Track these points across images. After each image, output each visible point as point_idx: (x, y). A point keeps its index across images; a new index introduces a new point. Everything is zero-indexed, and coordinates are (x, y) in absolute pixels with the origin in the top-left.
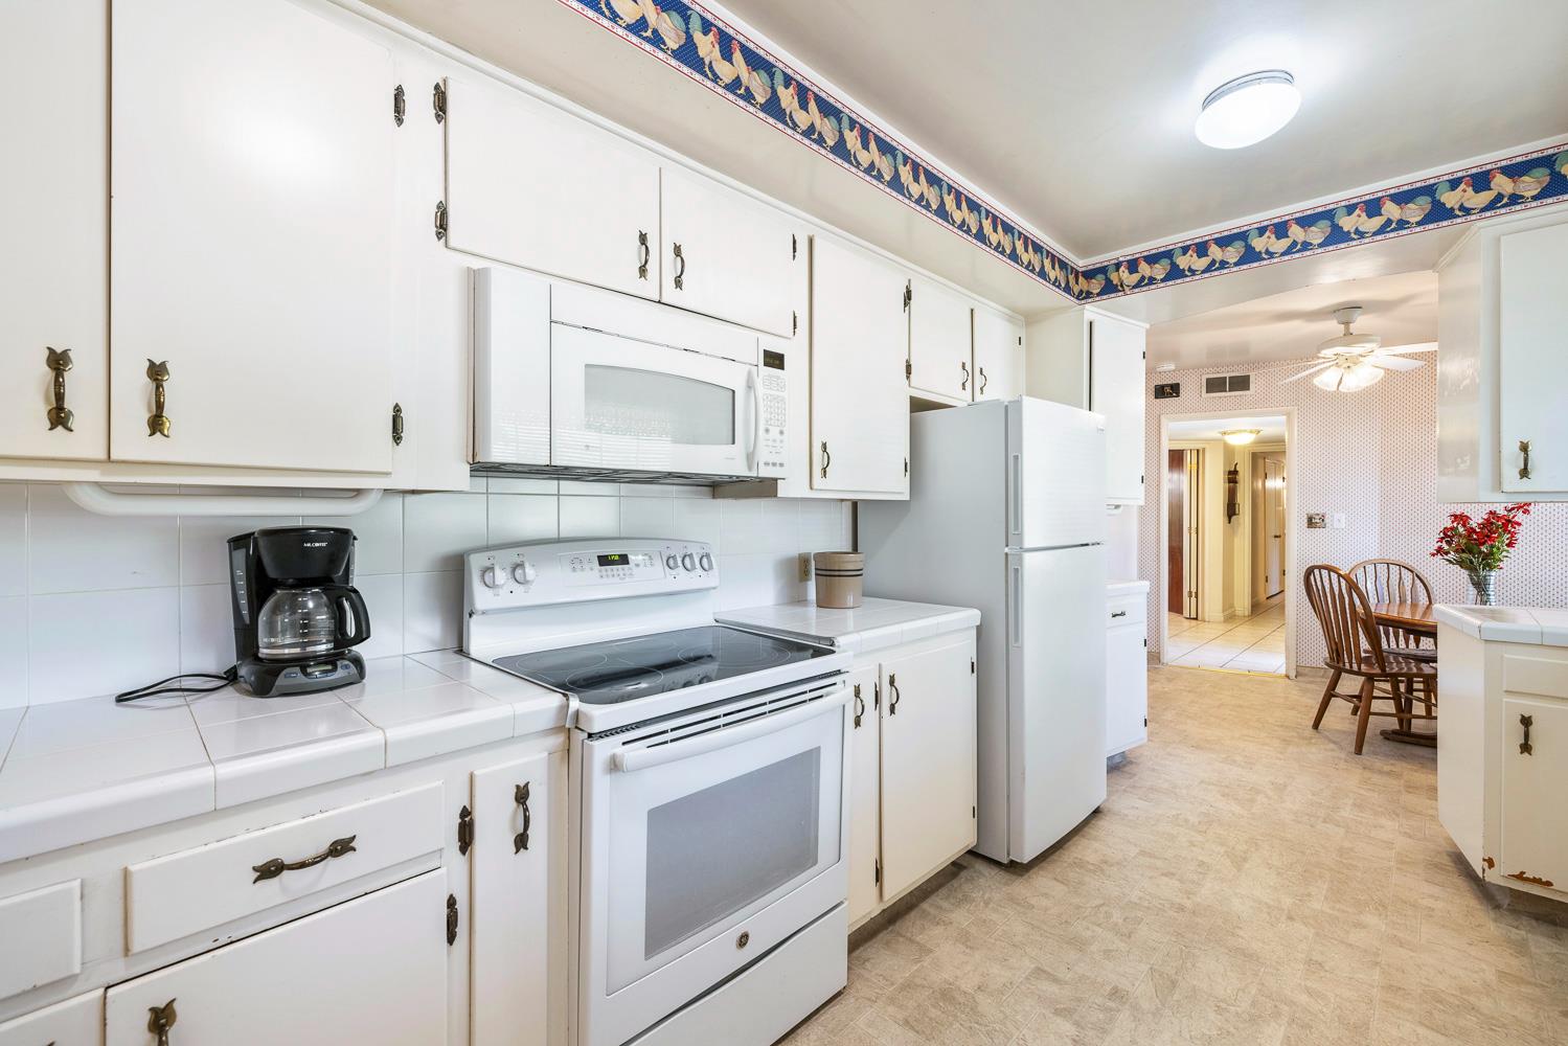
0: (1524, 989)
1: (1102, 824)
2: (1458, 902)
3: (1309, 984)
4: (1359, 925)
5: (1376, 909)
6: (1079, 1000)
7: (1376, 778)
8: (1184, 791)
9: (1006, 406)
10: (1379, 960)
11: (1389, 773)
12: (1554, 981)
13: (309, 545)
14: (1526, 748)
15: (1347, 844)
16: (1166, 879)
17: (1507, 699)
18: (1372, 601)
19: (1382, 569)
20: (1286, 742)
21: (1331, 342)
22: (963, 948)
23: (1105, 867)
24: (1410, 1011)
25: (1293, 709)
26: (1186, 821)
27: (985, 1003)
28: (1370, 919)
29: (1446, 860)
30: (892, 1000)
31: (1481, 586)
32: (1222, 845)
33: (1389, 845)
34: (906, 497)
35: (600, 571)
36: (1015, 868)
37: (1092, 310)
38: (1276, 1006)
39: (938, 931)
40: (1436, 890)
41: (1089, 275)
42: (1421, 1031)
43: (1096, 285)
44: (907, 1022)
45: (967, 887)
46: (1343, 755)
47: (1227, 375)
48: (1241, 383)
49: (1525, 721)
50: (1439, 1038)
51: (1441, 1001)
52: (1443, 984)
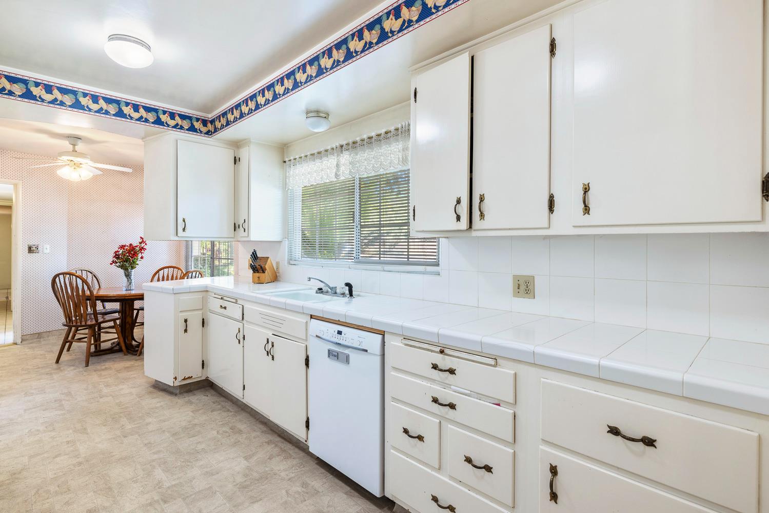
0: (200, 412)
2: (161, 400)
3: (153, 451)
4: (148, 424)
5: (148, 416)
7: (103, 373)
8: (20, 419)
10: (163, 429)
11: (106, 369)
12: (203, 406)
14: (186, 331)
15: (117, 401)
16: (57, 459)
17: (181, 314)
20: (50, 375)
21: (65, 154)
23: (17, 476)
24: (184, 437)
26: (38, 430)
28: (149, 420)
29: (152, 389)
31: (128, 277)
32: (68, 429)
33: (131, 394)
38: (151, 465)
40: (157, 400)
42: (191, 439)
46: (81, 370)
49: (186, 321)
50: (196, 438)
51: (188, 429)
52: (184, 424)
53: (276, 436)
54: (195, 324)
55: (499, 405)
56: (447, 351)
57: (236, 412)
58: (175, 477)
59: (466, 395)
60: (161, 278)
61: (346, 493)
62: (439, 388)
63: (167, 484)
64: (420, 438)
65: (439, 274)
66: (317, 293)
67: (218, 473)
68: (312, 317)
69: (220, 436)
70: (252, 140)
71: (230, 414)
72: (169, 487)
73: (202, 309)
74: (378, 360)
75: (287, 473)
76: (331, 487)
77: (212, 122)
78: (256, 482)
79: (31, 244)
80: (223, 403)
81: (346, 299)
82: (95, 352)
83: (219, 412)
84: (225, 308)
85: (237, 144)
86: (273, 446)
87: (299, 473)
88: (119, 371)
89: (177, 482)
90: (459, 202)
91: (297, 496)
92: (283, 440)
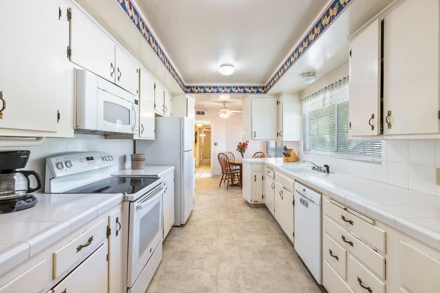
0: (258, 217)
1: (193, 213)
2: (246, 208)
3: (236, 226)
4: (238, 216)
6: (206, 242)
7: (232, 193)
9: (180, 118)
10: (242, 219)
11: (233, 192)
13: (22, 157)
14: (255, 180)
15: (232, 205)
16: (209, 219)
17: (253, 173)
18: (230, 160)
19: (228, 153)
20: (216, 190)
21: (222, 108)
22: (181, 243)
23: (198, 220)
24: (248, 224)
25: (215, 184)
26: (207, 208)
27: (190, 250)
28: (239, 214)
29: (244, 203)
30: (172, 258)
31: (242, 155)
32: (215, 210)
33: (237, 203)
34: (154, 139)
35: (88, 162)
36: (182, 226)
37: (188, 96)
38: (233, 231)
39: (174, 242)
40: (245, 208)
41: (187, 87)
42: (250, 226)
43: (189, 90)
44: (178, 259)
45: (174, 233)
46: (225, 190)
47: (201, 111)
48: (203, 113)
49: (255, 176)
50: (252, 226)
51: (250, 222)
52: (250, 220)
53: (285, 237)
54: (259, 178)
55: (376, 251)
56: (348, 209)
57: (272, 221)
58: (239, 238)
59: (359, 239)
60: (256, 157)
61: (306, 276)
62: (346, 231)
63: (235, 240)
64: (337, 258)
65: (381, 164)
66: (312, 169)
67: (254, 243)
68: (296, 180)
69: (261, 229)
70: (283, 92)
71: (269, 221)
72: (235, 241)
73: (262, 172)
74: (318, 208)
75: (282, 254)
76: (300, 269)
77: (266, 87)
78: (267, 252)
79: (215, 142)
80: (268, 216)
81: (325, 174)
82: (231, 185)
83: (265, 219)
84: (269, 172)
85: (278, 95)
86: (281, 241)
87: (287, 257)
88: (236, 194)
89: (239, 240)
90: (373, 117)
91: (281, 266)
92: (287, 240)
